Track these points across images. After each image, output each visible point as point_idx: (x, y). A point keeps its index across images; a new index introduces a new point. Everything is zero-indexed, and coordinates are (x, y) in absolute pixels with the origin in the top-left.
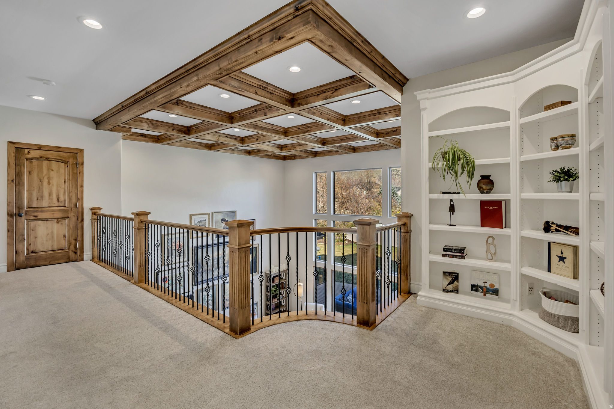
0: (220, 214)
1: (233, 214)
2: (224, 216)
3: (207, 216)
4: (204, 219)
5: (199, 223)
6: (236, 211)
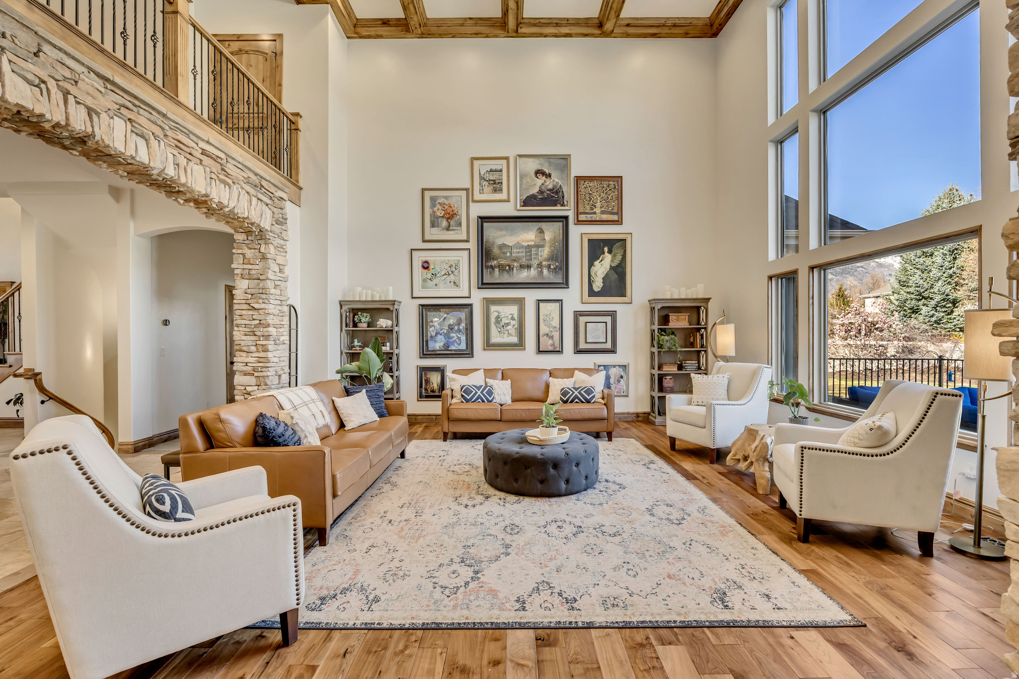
0: (532, 160)
1: (563, 161)
2: (541, 164)
3: (504, 162)
4: (499, 168)
5: (488, 175)
6: (569, 155)
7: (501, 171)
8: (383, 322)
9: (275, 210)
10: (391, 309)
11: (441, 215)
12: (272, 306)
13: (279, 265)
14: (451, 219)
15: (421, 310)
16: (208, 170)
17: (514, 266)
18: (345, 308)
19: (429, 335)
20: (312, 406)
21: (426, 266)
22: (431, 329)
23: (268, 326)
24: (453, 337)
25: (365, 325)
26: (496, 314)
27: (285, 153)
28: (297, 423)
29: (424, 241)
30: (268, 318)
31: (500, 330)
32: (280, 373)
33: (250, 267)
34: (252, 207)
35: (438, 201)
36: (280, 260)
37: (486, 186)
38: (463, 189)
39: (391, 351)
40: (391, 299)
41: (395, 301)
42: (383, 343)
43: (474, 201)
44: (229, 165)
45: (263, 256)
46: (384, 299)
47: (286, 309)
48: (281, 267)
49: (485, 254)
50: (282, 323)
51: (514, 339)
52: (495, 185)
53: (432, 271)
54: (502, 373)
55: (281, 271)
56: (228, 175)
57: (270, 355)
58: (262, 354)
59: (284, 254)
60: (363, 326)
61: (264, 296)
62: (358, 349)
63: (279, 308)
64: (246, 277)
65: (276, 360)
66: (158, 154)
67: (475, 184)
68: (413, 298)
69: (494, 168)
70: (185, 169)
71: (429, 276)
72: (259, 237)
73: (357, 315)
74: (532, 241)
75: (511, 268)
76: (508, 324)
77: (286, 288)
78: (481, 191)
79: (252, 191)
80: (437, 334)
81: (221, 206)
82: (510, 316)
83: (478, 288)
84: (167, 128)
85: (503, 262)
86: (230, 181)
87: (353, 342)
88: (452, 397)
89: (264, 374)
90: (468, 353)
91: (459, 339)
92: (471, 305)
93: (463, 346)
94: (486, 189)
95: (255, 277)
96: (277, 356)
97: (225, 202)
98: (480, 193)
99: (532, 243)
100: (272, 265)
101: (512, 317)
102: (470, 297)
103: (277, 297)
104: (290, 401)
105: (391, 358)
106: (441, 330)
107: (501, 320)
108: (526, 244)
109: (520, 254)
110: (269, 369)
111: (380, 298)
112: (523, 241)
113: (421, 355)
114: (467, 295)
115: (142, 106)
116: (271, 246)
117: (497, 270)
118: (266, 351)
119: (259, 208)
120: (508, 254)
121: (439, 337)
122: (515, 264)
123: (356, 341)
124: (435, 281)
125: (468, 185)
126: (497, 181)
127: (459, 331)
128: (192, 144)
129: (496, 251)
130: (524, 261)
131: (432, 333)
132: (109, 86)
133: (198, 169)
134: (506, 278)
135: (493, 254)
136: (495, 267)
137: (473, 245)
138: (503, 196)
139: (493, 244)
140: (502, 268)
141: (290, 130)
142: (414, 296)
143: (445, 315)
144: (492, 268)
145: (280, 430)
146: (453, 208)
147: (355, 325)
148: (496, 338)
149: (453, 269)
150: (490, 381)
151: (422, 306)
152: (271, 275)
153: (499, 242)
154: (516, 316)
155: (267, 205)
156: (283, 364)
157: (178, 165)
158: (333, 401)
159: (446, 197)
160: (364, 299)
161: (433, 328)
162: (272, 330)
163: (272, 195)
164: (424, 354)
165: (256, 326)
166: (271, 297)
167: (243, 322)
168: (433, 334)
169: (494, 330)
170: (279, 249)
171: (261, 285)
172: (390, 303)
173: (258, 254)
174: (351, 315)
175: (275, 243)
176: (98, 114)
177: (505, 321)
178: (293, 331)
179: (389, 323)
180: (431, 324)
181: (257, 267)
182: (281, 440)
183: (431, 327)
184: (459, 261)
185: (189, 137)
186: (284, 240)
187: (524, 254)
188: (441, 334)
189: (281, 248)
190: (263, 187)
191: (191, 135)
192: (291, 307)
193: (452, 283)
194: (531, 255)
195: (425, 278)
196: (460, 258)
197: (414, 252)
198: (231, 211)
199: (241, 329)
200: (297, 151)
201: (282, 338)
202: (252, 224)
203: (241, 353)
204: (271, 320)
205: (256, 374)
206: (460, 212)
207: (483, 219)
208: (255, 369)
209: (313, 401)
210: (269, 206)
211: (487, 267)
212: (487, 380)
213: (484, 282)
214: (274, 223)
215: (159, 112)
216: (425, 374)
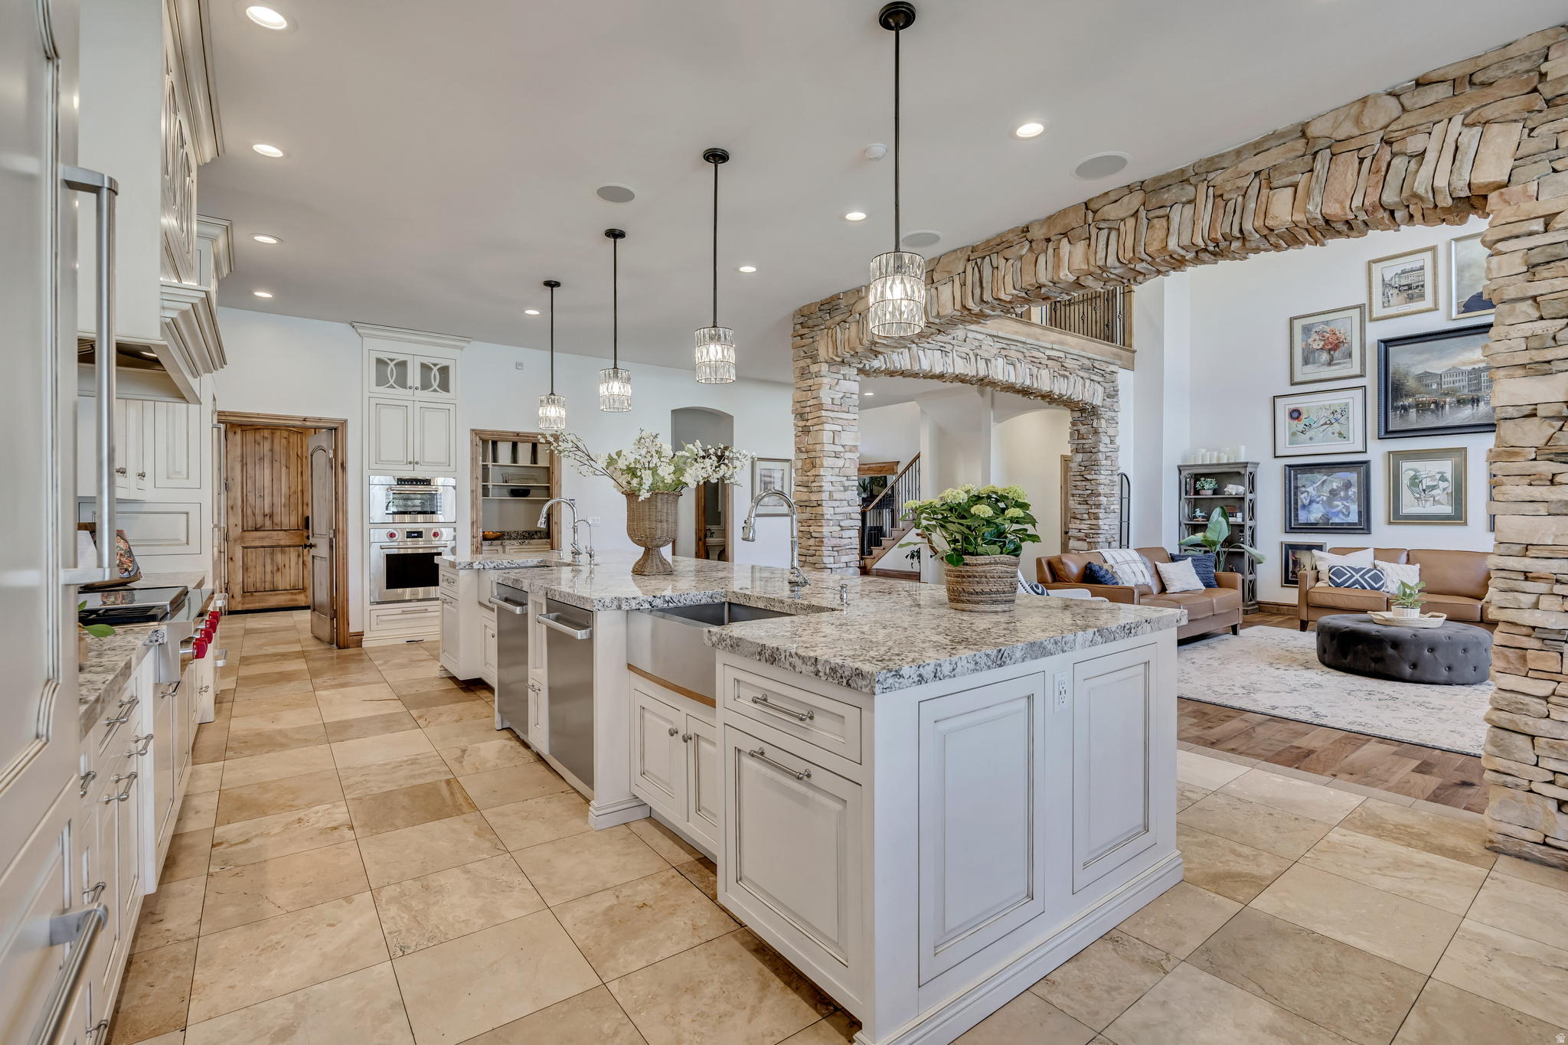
3: (1427, 255)
4: (1418, 265)
5: (1397, 279)
7: (1422, 268)
8: (1232, 488)
9: (1106, 385)
10: (1243, 472)
11: (1319, 347)
12: (1102, 477)
13: (1110, 436)
14: (1335, 350)
15: (1287, 472)
16: (1052, 370)
17: (1445, 402)
18: (1184, 473)
19: (1300, 503)
20: (1133, 565)
21: (1295, 415)
22: (1302, 496)
23: (1099, 495)
24: (1338, 506)
25: (1210, 492)
26: (1412, 473)
27: (1118, 320)
28: (1116, 572)
29: (1293, 384)
30: (1099, 488)
31: (1418, 496)
32: (1110, 540)
33: (1084, 441)
34: (1086, 390)
35: (1314, 330)
36: (1111, 432)
37: (1395, 295)
38: (1354, 307)
39: (1243, 523)
40: (1243, 460)
41: (1247, 463)
42: (1233, 513)
43: (1372, 320)
44: (1067, 360)
45: (1095, 430)
46: (1233, 461)
47: (1117, 479)
48: (1112, 438)
49: (1392, 391)
50: (1113, 492)
51: (1447, 509)
52: (1410, 292)
53: (1304, 421)
54: (1408, 555)
55: (1112, 442)
56: (1066, 369)
57: (1101, 522)
58: (1094, 522)
59: (1115, 425)
60: (1207, 493)
61: (1096, 468)
62: (1202, 519)
63: (1110, 478)
64: (1081, 451)
65: (1106, 527)
66: (1021, 371)
67: (1374, 297)
68: (1275, 457)
69: (1408, 267)
70: (1037, 377)
71: (1301, 427)
72: (1091, 413)
73: (1200, 481)
74: (1482, 361)
75: (1439, 406)
76: (1434, 487)
77: (1117, 458)
78: (1386, 303)
79: (1085, 375)
80: (1311, 502)
81: (1061, 396)
82: (1439, 476)
83: (1379, 439)
84: (1025, 351)
85: (1425, 398)
86: (1067, 374)
87: (1195, 512)
88: (1318, 580)
89: (1096, 540)
90: (1363, 526)
91: (1348, 508)
92: (1366, 463)
93: (1354, 518)
94: (1394, 300)
95: (1088, 450)
96: (1108, 524)
97: (1064, 393)
98: (1384, 307)
99: (1482, 365)
100: (1103, 438)
101: (1442, 476)
102: (1366, 452)
103: (1108, 468)
104: (1114, 558)
105: (1242, 531)
106: (1319, 496)
107: (1421, 482)
108: (1469, 368)
109: (1457, 384)
110: (1100, 536)
111: (1228, 460)
112: (1464, 364)
113: (1288, 529)
114: (1361, 449)
115: (1012, 343)
116: (1103, 421)
117: (1413, 411)
118: (1097, 518)
119: (1092, 388)
120: (1434, 386)
121: (1314, 505)
122: (1448, 400)
123: (1198, 510)
124: (1309, 434)
125: (1363, 299)
126: (1414, 285)
127: (1347, 498)
128: (1042, 355)
129: (1411, 384)
130: (1465, 393)
131: (1304, 501)
132: (996, 339)
133: (1045, 373)
134: (1430, 421)
135: (1407, 388)
136: (1410, 406)
137: (1371, 381)
138: (1428, 303)
139: (1406, 375)
140: (1421, 407)
141: (1123, 293)
142: (1278, 454)
143: (1325, 478)
144: (1405, 408)
145: (1102, 573)
146: (1339, 335)
147: (1197, 492)
148: (1410, 505)
149: (1338, 415)
150: (1380, 564)
151: (1290, 466)
152: (1102, 448)
153: (1418, 370)
154: (1449, 476)
155: (1099, 383)
156: (1113, 532)
157: (1032, 375)
158: (1156, 566)
159: (1327, 323)
160: (1208, 462)
161: (1305, 495)
162: (1103, 500)
163: (1103, 372)
164: (1291, 528)
165: (1088, 496)
166: (1102, 468)
167: (1077, 492)
168: (1306, 502)
169: (1406, 495)
170: (1110, 421)
171: (1093, 457)
172: (1241, 465)
173: (1091, 429)
174: (1192, 482)
175: (1106, 417)
176: (990, 360)
177: (1427, 482)
178: (1124, 499)
179: (1241, 489)
180: (1303, 489)
181: (1090, 441)
182: (1103, 580)
183: (1302, 493)
184: (1347, 404)
185: (1039, 351)
186: (1115, 411)
187: (1465, 383)
188: (1318, 503)
189: (1113, 421)
190: (1096, 368)
191: (1040, 349)
192: (1123, 475)
193: (1336, 435)
194: (1479, 383)
195: (1294, 430)
196: (1350, 401)
197: (1277, 400)
198: (1069, 398)
199: (1075, 498)
200: (1131, 314)
201: (1112, 507)
202: (1086, 404)
203: (1076, 521)
204: (1102, 490)
205: (1088, 540)
206: (1349, 338)
207: (1388, 343)
208: (1087, 535)
209: (1135, 561)
210: (1101, 383)
211: (1395, 409)
212: (1377, 562)
213: (1391, 428)
214: (1105, 398)
215: (1021, 342)
216: (1293, 554)
